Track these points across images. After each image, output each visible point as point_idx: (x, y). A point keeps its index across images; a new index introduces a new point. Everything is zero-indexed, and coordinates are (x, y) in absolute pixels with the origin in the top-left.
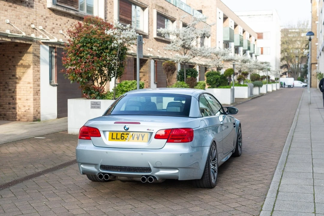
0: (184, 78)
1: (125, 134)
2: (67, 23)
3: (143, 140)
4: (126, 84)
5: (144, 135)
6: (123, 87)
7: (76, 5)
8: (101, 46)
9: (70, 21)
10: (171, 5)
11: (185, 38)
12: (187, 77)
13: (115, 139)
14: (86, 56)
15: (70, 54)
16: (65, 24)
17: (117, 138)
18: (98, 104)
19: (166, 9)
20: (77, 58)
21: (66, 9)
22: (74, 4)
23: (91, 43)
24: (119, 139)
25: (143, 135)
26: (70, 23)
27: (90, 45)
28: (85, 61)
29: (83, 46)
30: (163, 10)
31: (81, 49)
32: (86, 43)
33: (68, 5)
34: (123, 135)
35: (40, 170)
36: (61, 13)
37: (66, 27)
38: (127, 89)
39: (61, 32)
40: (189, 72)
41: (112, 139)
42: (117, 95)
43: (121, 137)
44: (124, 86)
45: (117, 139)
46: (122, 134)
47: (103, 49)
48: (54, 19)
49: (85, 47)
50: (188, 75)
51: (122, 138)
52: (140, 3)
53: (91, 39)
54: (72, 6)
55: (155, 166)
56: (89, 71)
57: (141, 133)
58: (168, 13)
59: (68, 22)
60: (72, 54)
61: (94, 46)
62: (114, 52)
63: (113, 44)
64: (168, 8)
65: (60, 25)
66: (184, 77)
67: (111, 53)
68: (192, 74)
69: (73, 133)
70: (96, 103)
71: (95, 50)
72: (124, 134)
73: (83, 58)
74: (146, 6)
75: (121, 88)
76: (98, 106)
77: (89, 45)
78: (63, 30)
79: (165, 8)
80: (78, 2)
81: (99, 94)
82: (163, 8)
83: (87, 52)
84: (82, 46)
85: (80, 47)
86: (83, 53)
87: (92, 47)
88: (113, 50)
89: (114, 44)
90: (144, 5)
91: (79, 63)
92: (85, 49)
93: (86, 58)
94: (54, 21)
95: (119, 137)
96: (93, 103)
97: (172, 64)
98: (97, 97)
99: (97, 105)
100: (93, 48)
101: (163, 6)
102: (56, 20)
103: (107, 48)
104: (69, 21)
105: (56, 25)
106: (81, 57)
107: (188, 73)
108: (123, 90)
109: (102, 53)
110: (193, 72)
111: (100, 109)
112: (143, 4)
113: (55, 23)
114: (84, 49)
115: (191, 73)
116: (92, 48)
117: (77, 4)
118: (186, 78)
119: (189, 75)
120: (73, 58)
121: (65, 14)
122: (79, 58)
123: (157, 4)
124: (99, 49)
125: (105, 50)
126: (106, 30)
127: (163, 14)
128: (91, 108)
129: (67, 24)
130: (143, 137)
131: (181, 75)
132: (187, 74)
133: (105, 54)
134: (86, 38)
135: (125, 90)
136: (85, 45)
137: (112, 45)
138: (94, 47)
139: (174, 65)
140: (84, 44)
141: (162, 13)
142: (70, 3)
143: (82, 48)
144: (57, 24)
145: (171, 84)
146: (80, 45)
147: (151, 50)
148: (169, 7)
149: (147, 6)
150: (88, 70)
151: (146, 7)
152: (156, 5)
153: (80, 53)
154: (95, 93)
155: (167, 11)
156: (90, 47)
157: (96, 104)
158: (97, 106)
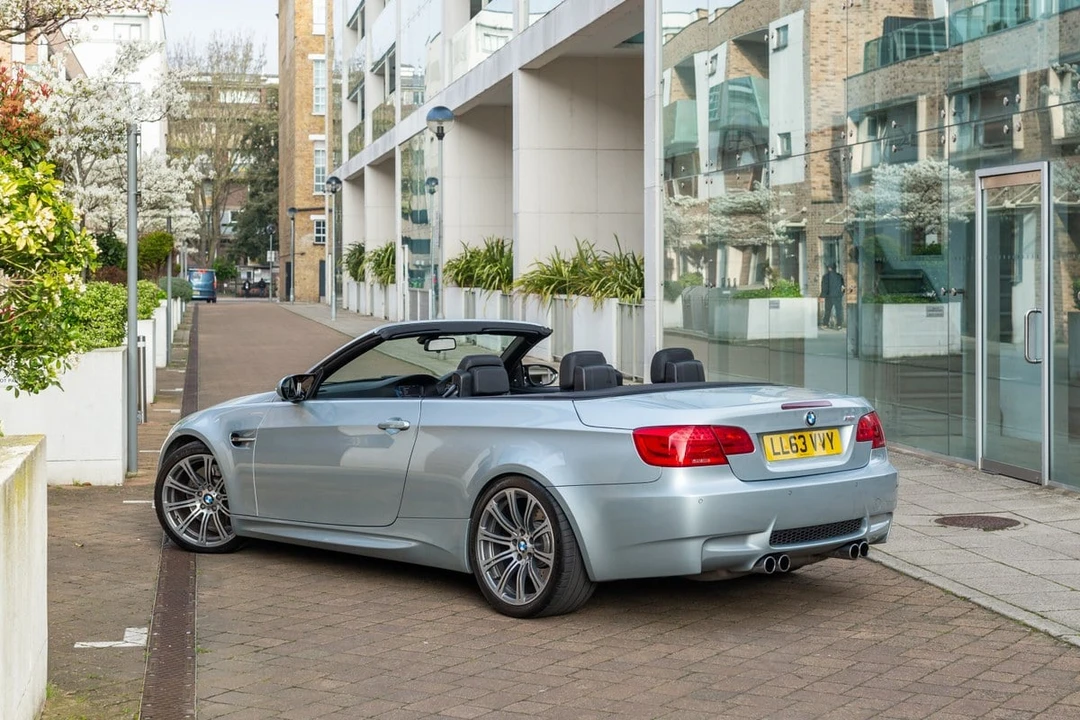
24: (788, 452)
38: (88, 314)
55: (872, 512)
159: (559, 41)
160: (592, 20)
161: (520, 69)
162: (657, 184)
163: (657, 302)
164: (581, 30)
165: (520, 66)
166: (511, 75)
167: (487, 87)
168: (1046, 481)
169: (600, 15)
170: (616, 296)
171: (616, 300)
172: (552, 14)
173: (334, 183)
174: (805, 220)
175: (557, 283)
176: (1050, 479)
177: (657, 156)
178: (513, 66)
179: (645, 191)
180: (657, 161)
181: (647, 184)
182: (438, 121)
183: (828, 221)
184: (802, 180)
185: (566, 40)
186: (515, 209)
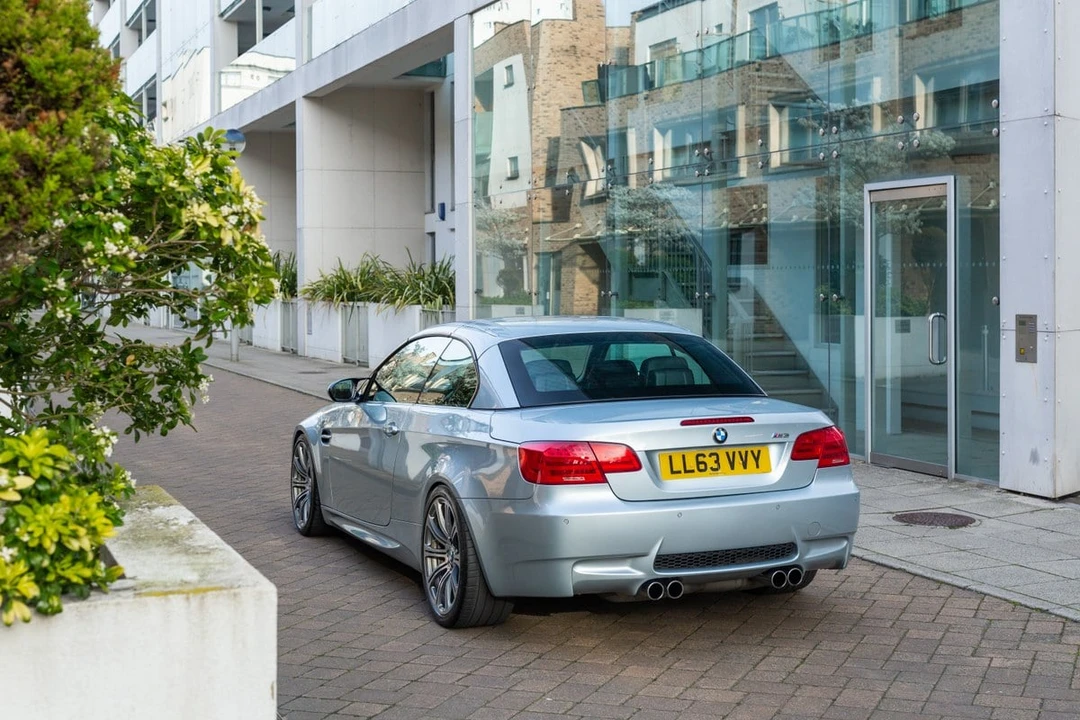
1: (707, 455)
3: (758, 466)
5: (759, 452)
13: (679, 472)
17: (674, 470)
24: (693, 471)
25: (756, 455)
34: (701, 459)
41: (673, 472)
43: (698, 463)
45: (686, 471)
46: (698, 456)
51: (702, 467)
55: (808, 537)
57: (749, 449)
72: (704, 456)
95: (691, 464)
130: (757, 459)
159: (349, 71)
160: (391, 51)
161: (305, 97)
162: (470, 200)
163: (471, 309)
164: (377, 61)
165: (303, 95)
166: (293, 104)
167: (266, 113)
168: (952, 474)
169: (398, 47)
170: (419, 303)
171: (419, 307)
172: (343, 47)
174: (527, 239)
175: (346, 291)
176: (956, 472)
177: (470, 175)
178: (296, 93)
180: (470, 179)
181: (458, 200)
182: (230, 143)
183: (548, 238)
184: (525, 204)
185: (360, 69)
186: (299, 225)
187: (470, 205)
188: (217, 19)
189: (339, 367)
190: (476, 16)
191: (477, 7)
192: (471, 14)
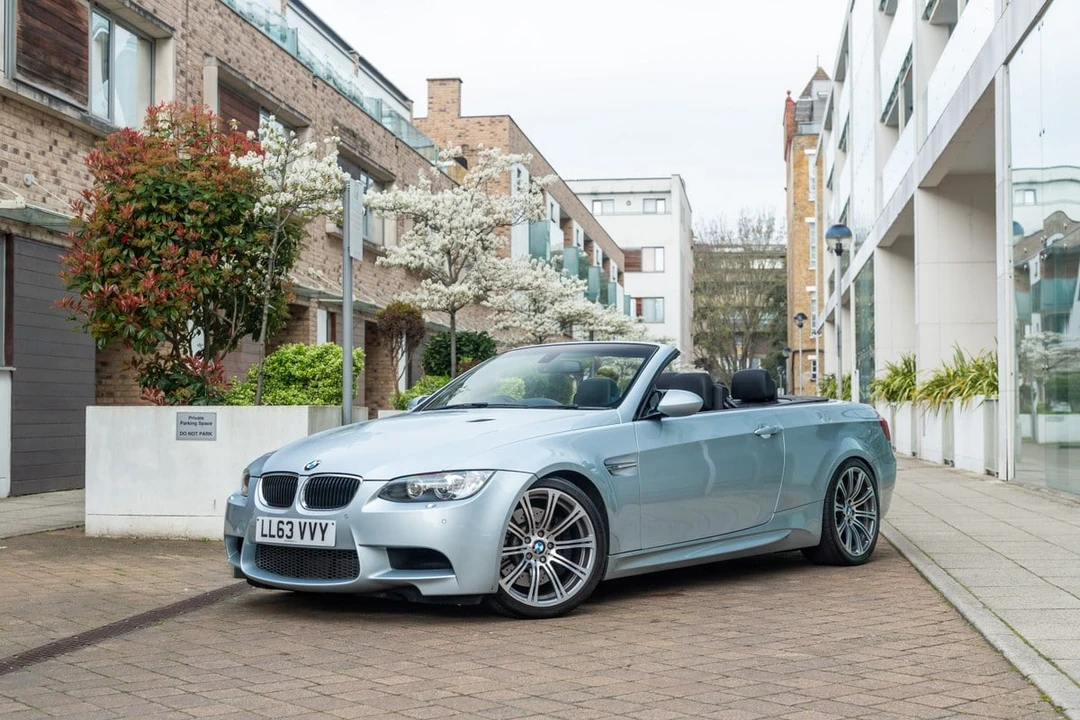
0: (449, 365)
2: (51, 148)
4: (300, 354)
6: (289, 364)
7: (82, 90)
8: (215, 210)
9: (59, 144)
10: (379, 128)
11: (455, 223)
12: (461, 362)
14: (159, 249)
15: (98, 240)
16: (43, 153)
18: (206, 424)
19: (363, 141)
20: (125, 253)
21: (50, 101)
22: (74, 86)
23: (178, 200)
26: (61, 152)
27: (175, 206)
28: (154, 266)
29: (149, 211)
30: (355, 141)
31: (142, 221)
32: (161, 201)
33: (55, 87)
35: (64, 634)
36: (29, 111)
37: (46, 164)
39: (31, 178)
40: (464, 345)
42: (267, 392)
44: (293, 363)
47: (219, 225)
48: (7, 131)
49: (155, 215)
50: (462, 353)
52: (288, 109)
53: (177, 187)
54: (68, 91)
56: (170, 303)
58: (370, 154)
59: (54, 147)
60: (104, 239)
61: (189, 214)
62: (260, 235)
63: (258, 204)
64: (370, 138)
65: (28, 156)
66: (450, 362)
67: (251, 240)
68: (476, 350)
69: (105, 532)
70: (200, 420)
71: (194, 226)
73: (147, 254)
74: (303, 119)
75: (282, 369)
76: (206, 429)
77: (169, 207)
78: (36, 174)
79: (361, 135)
80: (87, 79)
81: (202, 388)
82: (354, 135)
83: (161, 234)
84: (143, 209)
85: (137, 214)
86: (147, 235)
87: (181, 215)
88: (256, 228)
89: (264, 206)
90: (299, 116)
91: (132, 270)
92: (154, 222)
93: (160, 256)
94: (9, 140)
96: (186, 420)
97: (413, 313)
98: (194, 400)
99: (202, 424)
100: (183, 220)
101: (354, 128)
102: (14, 136)
103: (235, 219)
104: (56, 142)
105: (13, 155)
106: (139, 252)
107: (465, 349)
108: (290, 375)
109: (215, 237)
110: (479, 346)
111: (215, 439)
112: (296, 114)
113: (9, 146)
114: (151, 220)
115: (471, 347)
116: (180, 219)
117: (84, 87)
118: (457, 364)
119: (468, 354)
120: (110, 252)
121: (45, 118)
122: (132, 255)
123: (338, 119)
124: (209, 220)
125: (226, 229)
126: (233, 156)
127: (357, 154)
128: (177, 439)
129: (49, 154)
131: (438, 353)
132: (459, 351)
133: (227, 240)
134: (158, 181)
135: (298, 374)
136: (154, 204)
137: (256, 211)
138: (187, 217)
139: (420, 318)
140: (151, 204)
141: (353, 151)
142: (62, 81)
143: (144, 218)
144: (16, 151)
145: (378, 398)
146: (135, 205)
147: (320, 273)
148: (374, 133)
149: (307, 122)
150: (169, 298)
151: (307, 126)
152: (335, 122)
153: (136, 236)
154: (188, 385)
155: (366, 145)
156: (174, 217)
157: (197, 421)
158: (199, 428)
159: (943, 148)
160: (962, 121)
161: (919, 187)
162: (1007, 271)
163: (1008, 393)
165: (917, 185)
166: (913, 196)
167: (900, 211)
169: (965, 116)
170: (983, 393)
171: (983, 397)
172: (937, 127)
173: (800, 318)
175: (943, 389)
177: (1006, 243)
178: (914, 185)
179: (998, 280)
180: (1007, 249)
181: (1000, 271)
182: (837, 238)
185: (946, 148)
186: (917, 321)
187: (1007, 277)
188: (879, 125)
189: (940, 467)
190: (1011, 64)
191: (1009, 52)
192: (1006, 63)
